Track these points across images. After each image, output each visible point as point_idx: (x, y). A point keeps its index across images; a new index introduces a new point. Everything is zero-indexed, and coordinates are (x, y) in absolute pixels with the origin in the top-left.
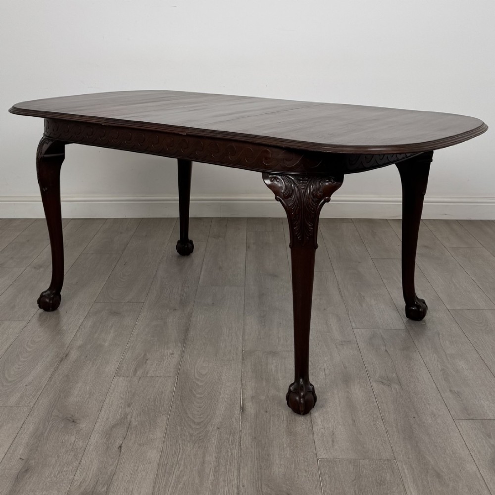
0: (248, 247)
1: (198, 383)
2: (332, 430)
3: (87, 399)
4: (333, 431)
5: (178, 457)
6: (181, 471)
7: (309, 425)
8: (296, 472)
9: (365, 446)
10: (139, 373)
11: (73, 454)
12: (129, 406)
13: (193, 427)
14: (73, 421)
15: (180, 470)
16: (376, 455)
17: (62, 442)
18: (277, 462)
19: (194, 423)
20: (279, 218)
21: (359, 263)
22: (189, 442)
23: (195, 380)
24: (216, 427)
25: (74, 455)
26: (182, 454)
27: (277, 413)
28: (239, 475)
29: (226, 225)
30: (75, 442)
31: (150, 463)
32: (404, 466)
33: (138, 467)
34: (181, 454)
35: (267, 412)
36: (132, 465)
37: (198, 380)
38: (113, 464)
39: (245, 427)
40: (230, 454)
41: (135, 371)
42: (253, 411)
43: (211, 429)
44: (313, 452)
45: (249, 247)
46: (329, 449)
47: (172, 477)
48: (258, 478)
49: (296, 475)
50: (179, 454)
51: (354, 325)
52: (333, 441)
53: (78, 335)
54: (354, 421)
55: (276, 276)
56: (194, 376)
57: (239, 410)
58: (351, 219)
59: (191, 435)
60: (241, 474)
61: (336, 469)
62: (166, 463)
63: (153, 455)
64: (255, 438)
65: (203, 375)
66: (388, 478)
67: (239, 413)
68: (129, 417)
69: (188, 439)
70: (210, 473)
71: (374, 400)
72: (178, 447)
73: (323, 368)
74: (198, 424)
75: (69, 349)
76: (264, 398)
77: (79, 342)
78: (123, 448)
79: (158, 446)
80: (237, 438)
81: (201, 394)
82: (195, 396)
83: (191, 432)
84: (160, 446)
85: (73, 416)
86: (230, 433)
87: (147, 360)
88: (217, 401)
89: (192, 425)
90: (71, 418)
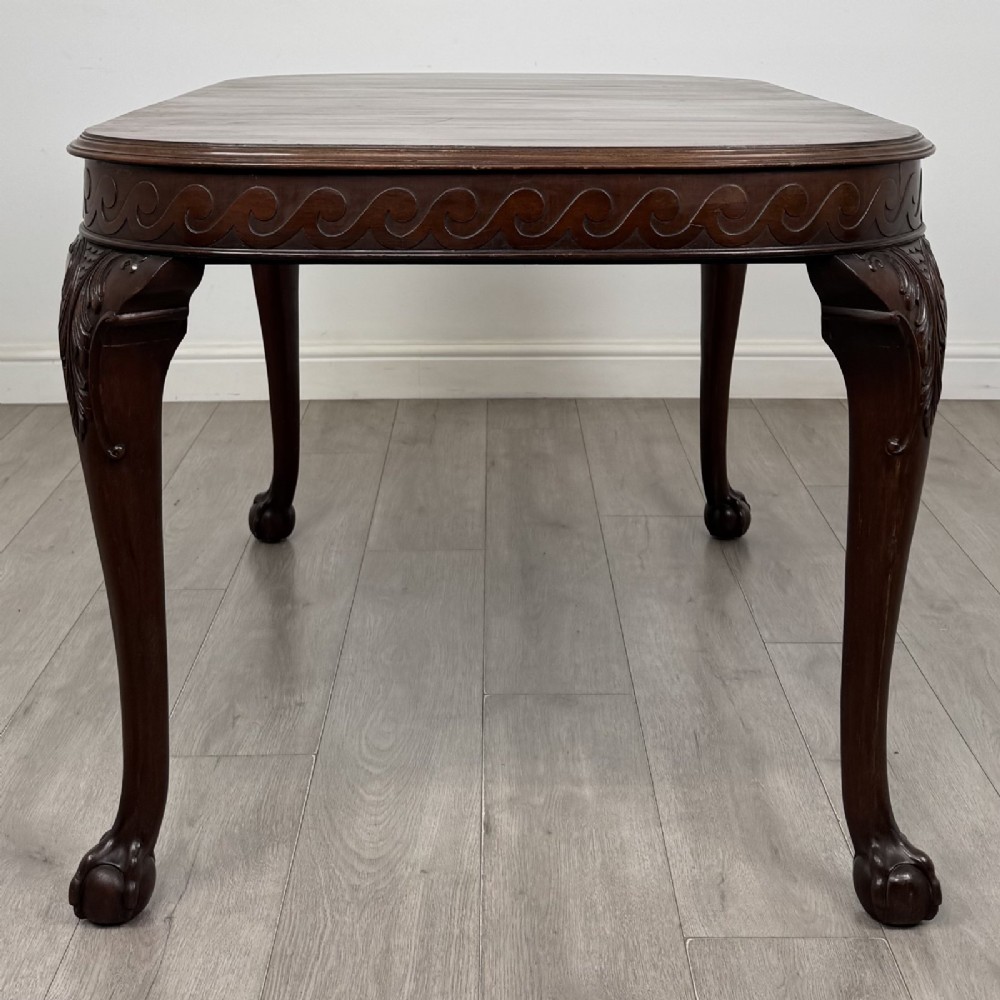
0: (491, 464)
1: (371, 769)
2: (720, 870)
3: (80, 810)
4: (721, 874)
5: (321, 938)
6: (330, 972)
7: (660, 860)
8: (630, 970)
9: (806, 908)
10: (216, 748)
11: (45, 936)
12: (191, 823)
13: (361, 868)
14: (46, 861)
15: (328, 968)
16: (836, 928)
17: (16, 910)
18: (581, 946)
19: (361, 859)
20: (570, 400)
21: (775, 495)
22: (348, 903)
23: (360, 763)
24: (418, 871)
25: (49, 939)
26: (333, 933)
27: (576, 834)
28: (481, 979)
29: (434, 416)
30: (49, 907)
31: (247, 954)
32: (909, 953)
33: (217, 964)
34: (327, 932)
35: (549, 833)
36: (201, 960)
37: (370, 763)
38: (151, 957)
39: (496, 869)
40: (456, 931)
41: (207, 743)
42: (514, 832)
43: (407, 875)
44: (671, 921)
45: (493, 464)
46: (715, 915)
47: (308, 984)
48: (532, 985)
49: (631, 977)
50: (323, 933)
51: (766, 635)
52: (723, 897)
53: (56, 665)
54: (776, 852)
55: (564, 526)
56: (360, 752)
57: (478, 829)
58: (751, 400)
59: (355, 889)
60: (487, 975)
61: (733, 961)
62: (289, 952)
63: (256, 937)
64: (521, 892)
65: (383, 751)
66: (869, 981)
67: (477, 835)
68: (192, 847)
69: (347, 897)
70: (405, 976)
71: (826, 803)
72: (321, 915)
73: (691, 731)
74: (372, 862)
75: (31, 696)
76: (542, 800)
77: (60, 681)
78: (175, 921)
79: (268, 915)
80: (474, 895)
81: (380, 794)
82: (362, 799)
83: (355, 881)
84: (274, 914)
85: (43, 848)
86: (457, 883)
87: (235, 718)
88: (421, 811)
89: (355, 864)
90: (38, 853)
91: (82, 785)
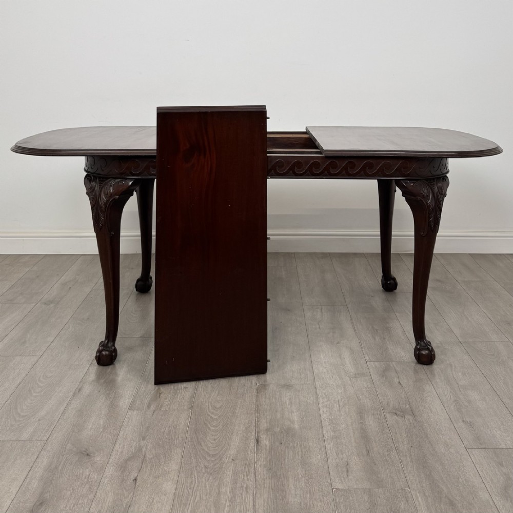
1: (213, 416)
2: (346, 460)
3: (101, 432)
4: (347, 462)
5: (194, 488)
6: (197, 503)
7: (324, 456)
8: (311, 502)
9: (379, 476)
10: (153, 407)
11: (88, 486)
12: (143, 439)
13: (208, 458)
14: (88, 455)
15: (196, 501)
16: (391, 484)
17: (77, 475)
18: (293, 492)
19: (209, 455)
20: (292, 253)
21: (372, 297)
22: (204, 473)
23: (209, 414)
24: (231, 460)
25: (90, 488)
26: (198, 486)
27: (291, 444)
28: (254, 506)
30: (89, 475)
31: (165, 495)
32: (418, 495)
33: (153, 499)
34: (196, 485)
35: (281, 443)
36: (147, 497)
37: (212, 413)
38: (128, 496)
39: (260, 459)
40: (245, 485)
41: (149, 406)
42: (268, 443)
43: (226, 461)
44: (327, 482)
46: (344, 479)
47: (188, 508)
48: (273, 508)
49: (312, 505)
50: (194, 486)
51: (367, 358)
52: (347, 471)
53: (91, 370)
54: (369, 452)
55: (289, 310)
56: (209, 409)
57: (254, 442)
58: (363, 254)
59: (206, 467)
60: (257, 504)
61: (351, 498)
62: (181, 495)
63: (169, 487)
64: (270, 469)
65: (218, 408)
66: (402, 507)
67: (253, 445)
68: (144, 450)
69: (203, 471)
70: (225, 504)
71: (388, 431)
72: (194, 478)
73: (337, 400)
74: (213, 456)
75: (81, 384)
76: (279, 429)
77: (92, 377)
78: (138, 480)
79: (173, 478)
80: (252, 470)
81: (216, 427)
82: (209, 429)
83: (206, 464)
84: (176, 478)
85: (87, 450)
86: (246, 465)
87: (160, 394)
88: (232, 434)
89: (207, 457)
90: (85, 451)
91: (101, 423)
